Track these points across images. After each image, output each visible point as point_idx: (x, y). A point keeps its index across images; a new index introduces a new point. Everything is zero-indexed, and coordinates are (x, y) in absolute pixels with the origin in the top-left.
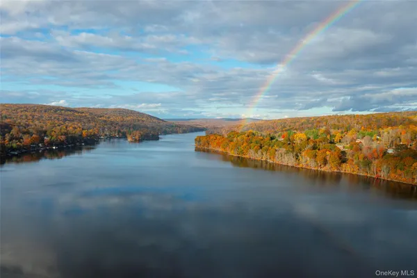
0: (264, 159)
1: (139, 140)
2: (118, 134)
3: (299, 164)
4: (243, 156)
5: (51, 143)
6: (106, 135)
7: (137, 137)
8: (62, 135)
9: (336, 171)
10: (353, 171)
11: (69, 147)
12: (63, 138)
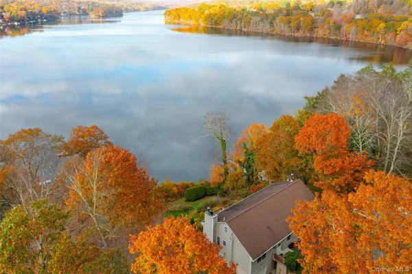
0: (239, 28)
1: (103, 16)
2: (79, 11)
3: (273, 31)
4: (217, 27)
5: (12, 19)
6: (65, 12)
7: (100, 14)
8: (21, 10)
9: (308, 35)
10: (325, 35)
11: (31, 24)
12: (23, 13)
